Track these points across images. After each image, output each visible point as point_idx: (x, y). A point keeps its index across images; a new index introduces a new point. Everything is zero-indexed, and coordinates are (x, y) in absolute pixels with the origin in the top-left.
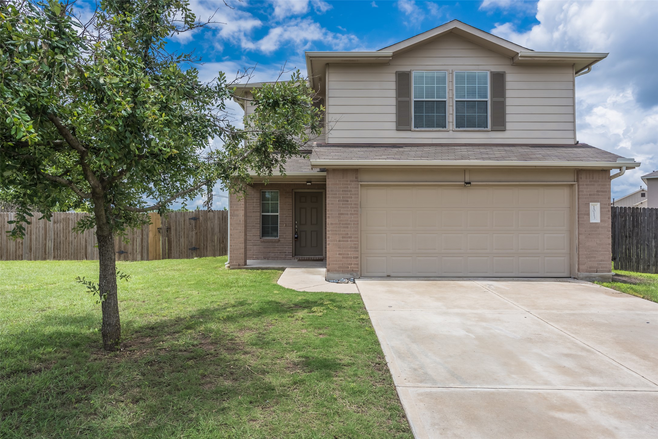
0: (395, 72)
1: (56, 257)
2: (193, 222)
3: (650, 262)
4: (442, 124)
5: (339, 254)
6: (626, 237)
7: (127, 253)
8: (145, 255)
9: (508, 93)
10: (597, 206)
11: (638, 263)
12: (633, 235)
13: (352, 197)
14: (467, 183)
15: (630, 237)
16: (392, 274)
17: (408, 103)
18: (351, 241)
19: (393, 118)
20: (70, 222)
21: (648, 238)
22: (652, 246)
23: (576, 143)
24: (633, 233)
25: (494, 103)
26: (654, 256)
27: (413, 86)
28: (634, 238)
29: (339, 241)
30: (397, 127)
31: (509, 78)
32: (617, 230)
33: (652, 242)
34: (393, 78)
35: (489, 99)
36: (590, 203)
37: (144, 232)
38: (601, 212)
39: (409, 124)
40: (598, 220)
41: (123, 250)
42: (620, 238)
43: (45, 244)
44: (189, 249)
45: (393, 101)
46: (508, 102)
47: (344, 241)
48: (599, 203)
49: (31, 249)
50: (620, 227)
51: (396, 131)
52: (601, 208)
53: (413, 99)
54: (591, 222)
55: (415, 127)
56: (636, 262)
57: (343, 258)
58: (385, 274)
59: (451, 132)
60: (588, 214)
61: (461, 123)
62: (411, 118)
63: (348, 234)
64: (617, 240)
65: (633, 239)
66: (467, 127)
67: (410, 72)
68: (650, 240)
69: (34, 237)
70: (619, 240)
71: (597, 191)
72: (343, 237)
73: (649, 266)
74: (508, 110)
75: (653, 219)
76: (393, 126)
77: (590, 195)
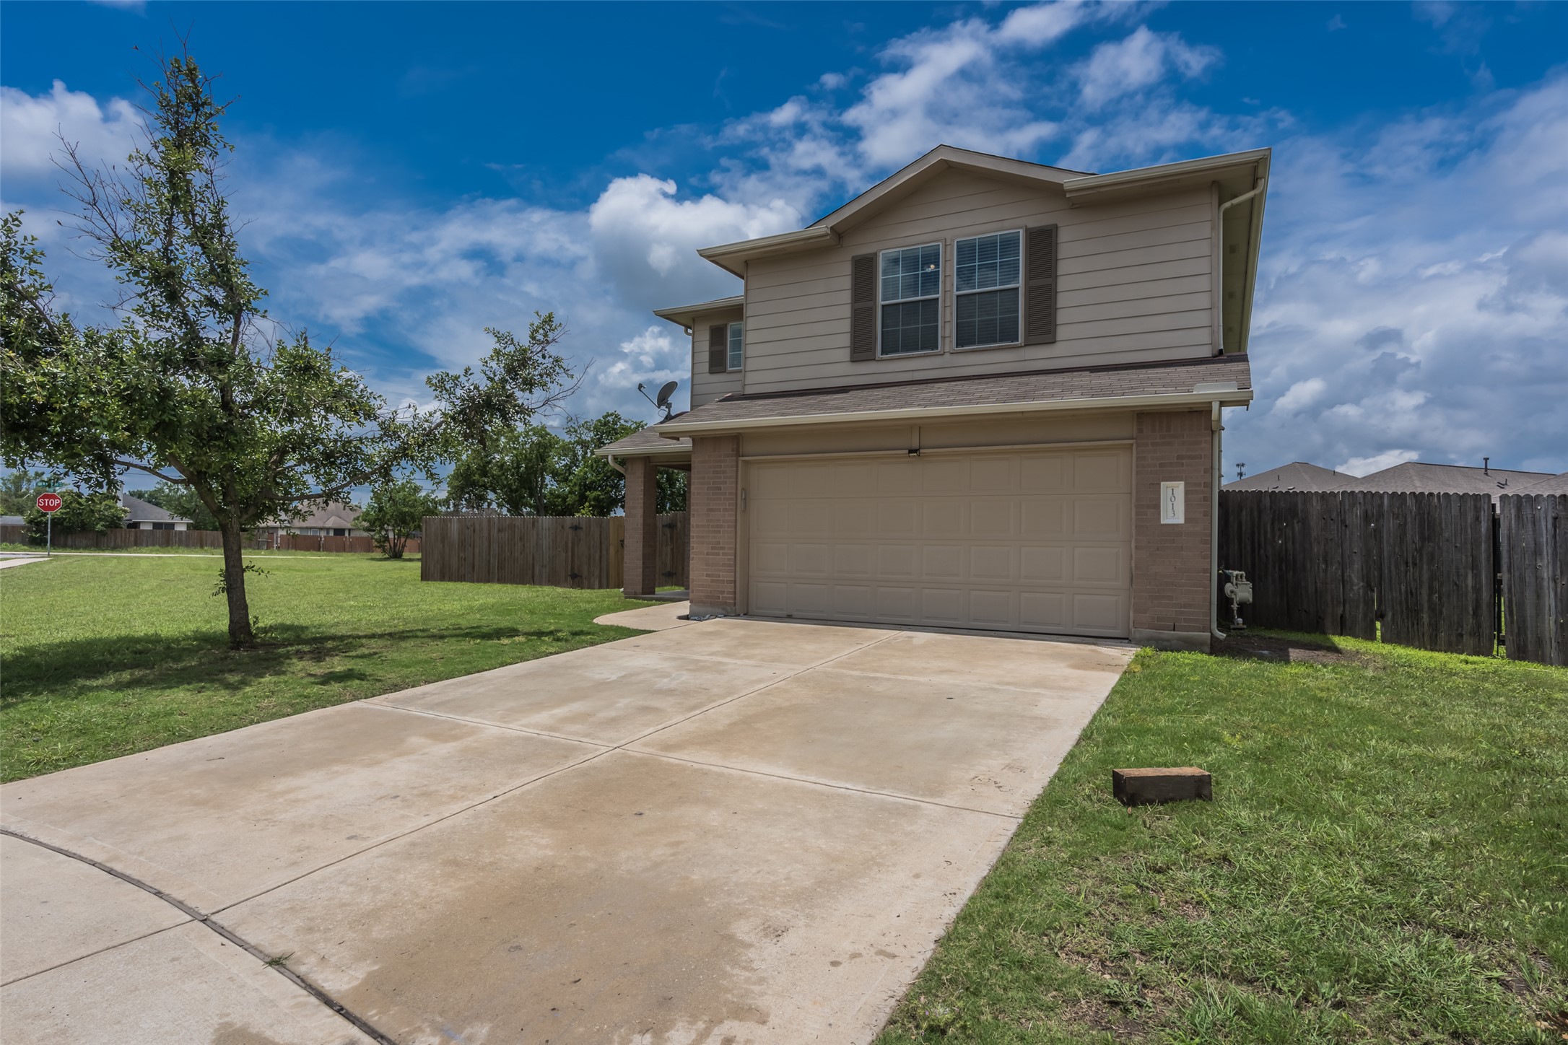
0: (850, 258)
1: (501, 580)
2: (668, 531)
3: (1462, 627)
4: (929, 342)
5: (707, 575)
6: (1407, 563)
7: (581, 577)
8: (604, 581)
9: (1063, 267)
10: (1180, 487)
11: (1435, 627)
12: (1421, 560)
13: (726, 483)
14: (915, 451)
15: (1415, 564)
16: (795, 614)
17: (872, 311)
18: (724, 554)
19: (846, 340)
20: (516, 530)
21: (1457, 568)
22: (1467, 586)
23: (1216, 352)
24: (1421, 555)
25: (1030, 290)
26: (1471, 613)
27: (880, 277)
28: (1425, 567)
29: (707, 554)
30: (851, 358)
31: (1064, 235)
32: (1385, 548)
33: (1466, 576)
34: (847, 269)
35: (1020, 283)
36: (1162, 483)
37: (603, 546)
38: (1187, 501)
39: (872, 349)
40: (1180, 519)
41: (576, 572)
42: (1393, 568)
43: (489, 562)
44: (663, 574)
45: (846, 311)
46: (1062, 284)
47: (713, 554)
48: (1182, 483)
49: (474, 568)
50: (1391, 541)
51: (849, 364)
52: (1187, 492)
53: (880, 302)
54: (1162, 522)
55: (883, 353)
56: (1430, 624)
57: (712, 581)
58: (785, 613)
59: (947, 355)
60: (1157, 507)
61: (965, 338)
62: (876, 338)
63: (719, 543)
64: (1386, 571)
65: (1421, 569)
66: (980, 343)
67: (876, 254)
68: (1462, 571)
69: (477, 550)
70: (1390, 571)
71: (1179, 457)
72: (713, 548)
73: (1461, 635)
74: (1062, 300)
75: (1469, 521)
76: (845, 354)
77: (1161, 465)
